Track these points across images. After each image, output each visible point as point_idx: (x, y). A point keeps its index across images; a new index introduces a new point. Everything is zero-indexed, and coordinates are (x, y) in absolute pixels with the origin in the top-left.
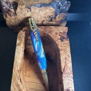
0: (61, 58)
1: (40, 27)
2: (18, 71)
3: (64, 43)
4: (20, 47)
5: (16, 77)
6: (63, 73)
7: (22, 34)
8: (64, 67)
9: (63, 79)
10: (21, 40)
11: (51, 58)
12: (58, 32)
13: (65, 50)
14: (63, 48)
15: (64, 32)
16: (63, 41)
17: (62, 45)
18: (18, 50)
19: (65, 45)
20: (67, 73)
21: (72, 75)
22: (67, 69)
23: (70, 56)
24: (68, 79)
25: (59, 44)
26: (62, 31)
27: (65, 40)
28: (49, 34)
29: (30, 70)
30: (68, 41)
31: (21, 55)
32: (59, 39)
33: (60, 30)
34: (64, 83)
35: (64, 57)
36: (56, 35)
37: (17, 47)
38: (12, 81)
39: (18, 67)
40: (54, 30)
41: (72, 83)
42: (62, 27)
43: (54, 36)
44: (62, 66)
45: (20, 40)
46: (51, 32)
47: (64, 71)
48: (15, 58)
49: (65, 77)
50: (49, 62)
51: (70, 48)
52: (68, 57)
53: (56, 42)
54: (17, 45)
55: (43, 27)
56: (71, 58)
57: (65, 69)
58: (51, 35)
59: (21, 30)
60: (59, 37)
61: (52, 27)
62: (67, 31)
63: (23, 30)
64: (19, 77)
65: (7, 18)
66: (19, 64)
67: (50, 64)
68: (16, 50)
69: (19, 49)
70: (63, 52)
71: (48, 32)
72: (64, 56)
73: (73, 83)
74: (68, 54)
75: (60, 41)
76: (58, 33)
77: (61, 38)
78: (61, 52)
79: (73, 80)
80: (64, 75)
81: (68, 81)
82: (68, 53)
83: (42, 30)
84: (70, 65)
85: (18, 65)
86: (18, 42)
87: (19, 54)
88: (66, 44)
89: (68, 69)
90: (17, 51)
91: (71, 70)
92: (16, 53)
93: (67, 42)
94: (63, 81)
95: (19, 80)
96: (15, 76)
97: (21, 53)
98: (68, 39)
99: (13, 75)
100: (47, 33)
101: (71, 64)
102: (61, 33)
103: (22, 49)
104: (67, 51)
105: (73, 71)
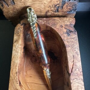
0: (68, 56)
1: (41, 20)
2: (16, 73)
3: (71, 37)
4: (18, 45)
5: (14, 80)
6: (71, 75)
7: (19, 29)
8: (71, 67)
9: (71, 81)
10: (19, 35)
11: (55, 55)
12: (63, 24)
13: (72, 46)
14: (69, 44)
15: (71, 24)
16: (69, 35)
17: (69, 40)
18: (15, 47)
19: (73, 40)
20: (76, 74)
21: (82, 77)
22: (75, 70)
23: (79, 53)
24: (77, 82)
25: (65, 39)
26: (68, 23)
27: (72, 34)
28: (53, 27)
29: (31, 69)
30: (76, 35)
31: (19, 54)
32: (65, 33)
33: (66, 22)
34: (72, 87)
35: (71, 55)
36: (61, 28)
37: (15, 44)
38: (10, 85)
39: (16, 68)
40: (58, 22)
41: (82, 86)
42: (68, 18)
43: (59, 29)
44: (69, 66)
45: (17, 35)
46: (54, 25)
47: (72, 71)
48: (12, 58)
49: (74, 79)
50: (53, 60)
51: (78, 43)
52: (76, 55)
53: (61, 37)
54: (14, 42)
55: (45, 18)
56: (80, 56)
57: (73, 69)
58: (55, 29)
59: (18, 23)
60: (65, 30)
61: (56, 18)
62: (75, 23)
63: (21, 23)
64: (18, 80)
65: (4, 7)
66: (18, 65)
67: (54, 62)
68: (14, 48)
69: (17, 47)
70: (69, 48)
71: (51, 24)
72: (71, 53)
73: (84, 87)
74: (76, 51)
75: (66, 35)
76: (64, 26)
77: (67, 31)
78: (68, 49)
79: (83, 83)
80: (72, 77)
81: (77, 84)
82: (76, 49)
83: (43, 23)
84: (79, 64)
85: (16, 66)
86: (15, 38)
87: (17, 52)
88: (73, 38)
89: (77, 70)
90: (14, 50)
91: (81, 70)
92: (13, 52)
93: (74, 36)
94: (72, 85)
95: (18, 85)
96: (12, 79)
97: (19, 51)
98: (76, 33)
99: (10, 78)
100: (50, 26)
101: (81, 64)
102: (67, 25)
103: (20, 46)
104: (75, 47)
105: (83, 72)
